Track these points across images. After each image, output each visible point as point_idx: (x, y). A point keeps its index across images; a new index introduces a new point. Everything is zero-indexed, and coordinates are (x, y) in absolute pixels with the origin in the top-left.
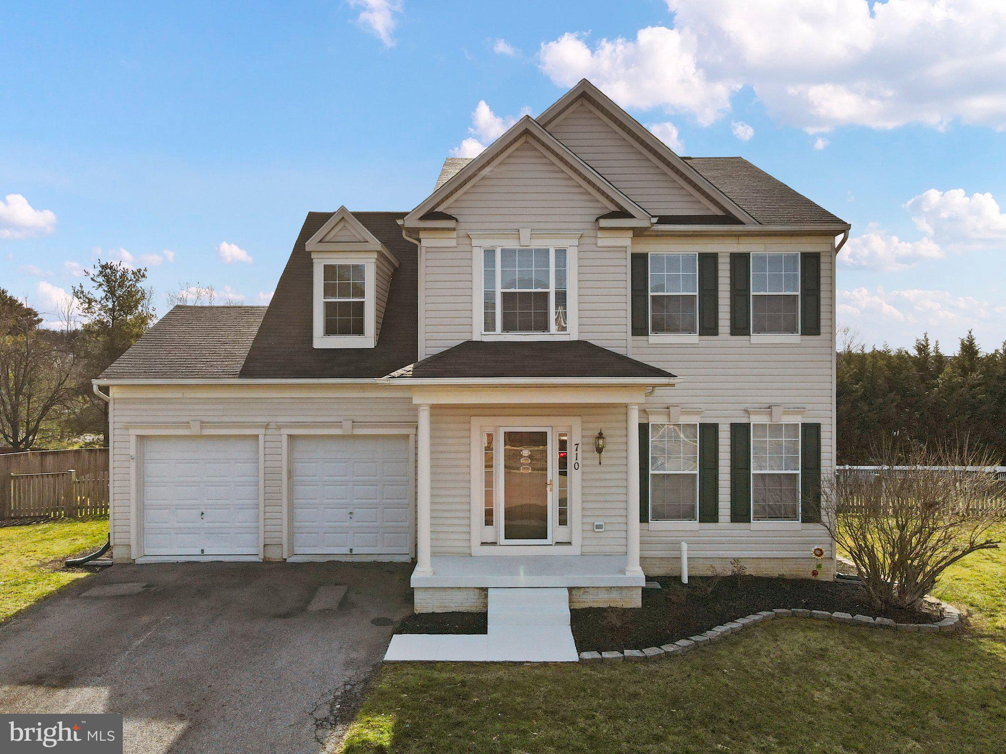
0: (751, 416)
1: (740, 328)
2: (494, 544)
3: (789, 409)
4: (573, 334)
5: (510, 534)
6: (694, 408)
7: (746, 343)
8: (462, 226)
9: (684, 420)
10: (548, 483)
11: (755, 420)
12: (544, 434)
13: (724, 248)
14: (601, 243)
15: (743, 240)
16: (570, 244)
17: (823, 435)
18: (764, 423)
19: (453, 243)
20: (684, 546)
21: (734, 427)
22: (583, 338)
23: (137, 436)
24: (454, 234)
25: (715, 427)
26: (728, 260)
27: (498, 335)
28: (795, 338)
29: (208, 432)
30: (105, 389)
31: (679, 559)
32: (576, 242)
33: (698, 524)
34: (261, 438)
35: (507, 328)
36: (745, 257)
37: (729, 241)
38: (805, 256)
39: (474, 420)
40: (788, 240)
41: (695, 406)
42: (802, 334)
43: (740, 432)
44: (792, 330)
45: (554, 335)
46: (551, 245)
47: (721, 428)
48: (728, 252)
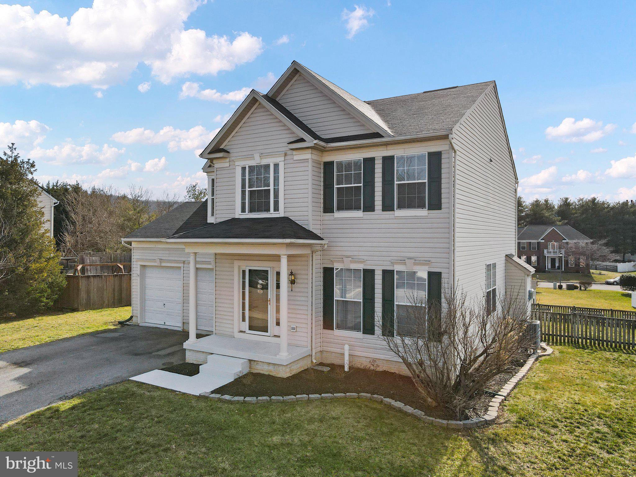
0: (395, 266)
1: (387, 207)
2: (244, 332)
3: (420, 261)
4: (281, 214)
5: (251, 328)
6: (360, 259)
7: (392, 217)
8: (231, 155)
9: (353, 266)
10: (269, 300)
11: (397, 268)
12: (266, 272)
13: (378, 154)
14: (296, 158)
15: (390, 147)
16: (279, 160)
17: (443, 280)
18: (403, 270)
19: (227, 165)
20: (347, 347)
21: (385, 272)
22: (287, 215)
23: (141, 265)
24: (228, 160)
25: (373, 271)
26: (381, 161)
27: (248, 215)
28: (423, 212)
29: (163, 264)
30: (130, 243)
31: (343, 354)
32: (283, 159)
33: (362, 334)
34: (182, 268)
35: (251, 211)
36: (391, 158)
37: (380, 148)
38: (430, 154)
39: (236, 262)
40: (418, 144)
41: (360, 257)
42: (428, 209)
43: (388, 275)
44: (422, 206)
45: (272, 214)
46: (271, 161)
47: (376, 272)
48: (380, 156)
